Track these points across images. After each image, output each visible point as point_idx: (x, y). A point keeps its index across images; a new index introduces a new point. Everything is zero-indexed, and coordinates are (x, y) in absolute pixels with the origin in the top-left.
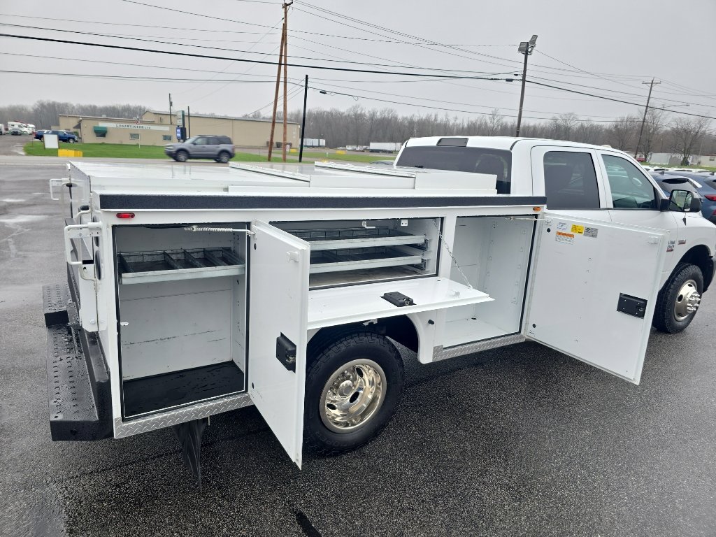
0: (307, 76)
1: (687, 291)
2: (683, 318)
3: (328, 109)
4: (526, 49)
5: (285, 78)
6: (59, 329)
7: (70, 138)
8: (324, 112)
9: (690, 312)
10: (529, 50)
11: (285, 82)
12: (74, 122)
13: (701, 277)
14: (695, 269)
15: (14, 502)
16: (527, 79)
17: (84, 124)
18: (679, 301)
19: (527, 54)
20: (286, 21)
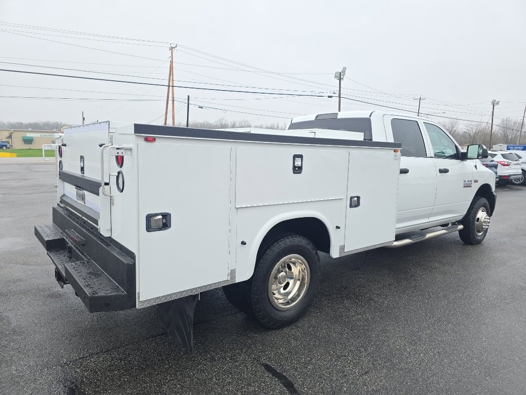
0: (189, 96)
1: (481, 215)
2: (481, 234)
3: (202, 122)
4: (340, 77)
5: (173, 98)
6: (59, 251)
7: (3, 146)
8: (198, 123)
9: (485, 229)
10: (342, 77)
11: (173, 101)
12: (6, 134)
13: (488, 206)
14: (484, 200)
15: (42, 377)
16: (341, 96)
17: (14, 136)
18: (477, 222)
19: (340, 80)
20: (172, 59)
